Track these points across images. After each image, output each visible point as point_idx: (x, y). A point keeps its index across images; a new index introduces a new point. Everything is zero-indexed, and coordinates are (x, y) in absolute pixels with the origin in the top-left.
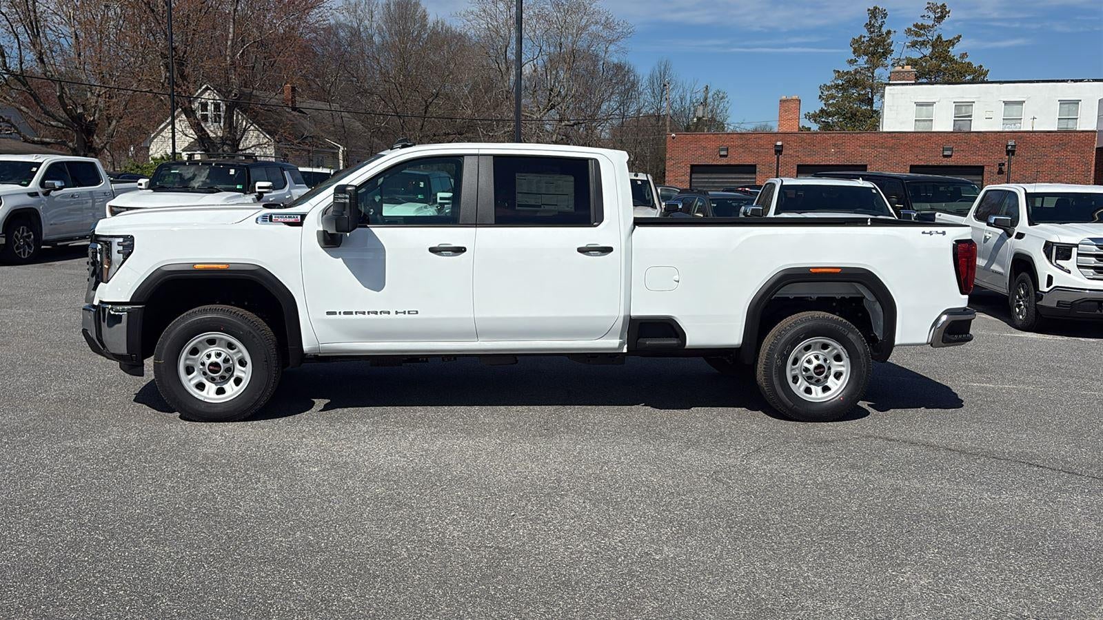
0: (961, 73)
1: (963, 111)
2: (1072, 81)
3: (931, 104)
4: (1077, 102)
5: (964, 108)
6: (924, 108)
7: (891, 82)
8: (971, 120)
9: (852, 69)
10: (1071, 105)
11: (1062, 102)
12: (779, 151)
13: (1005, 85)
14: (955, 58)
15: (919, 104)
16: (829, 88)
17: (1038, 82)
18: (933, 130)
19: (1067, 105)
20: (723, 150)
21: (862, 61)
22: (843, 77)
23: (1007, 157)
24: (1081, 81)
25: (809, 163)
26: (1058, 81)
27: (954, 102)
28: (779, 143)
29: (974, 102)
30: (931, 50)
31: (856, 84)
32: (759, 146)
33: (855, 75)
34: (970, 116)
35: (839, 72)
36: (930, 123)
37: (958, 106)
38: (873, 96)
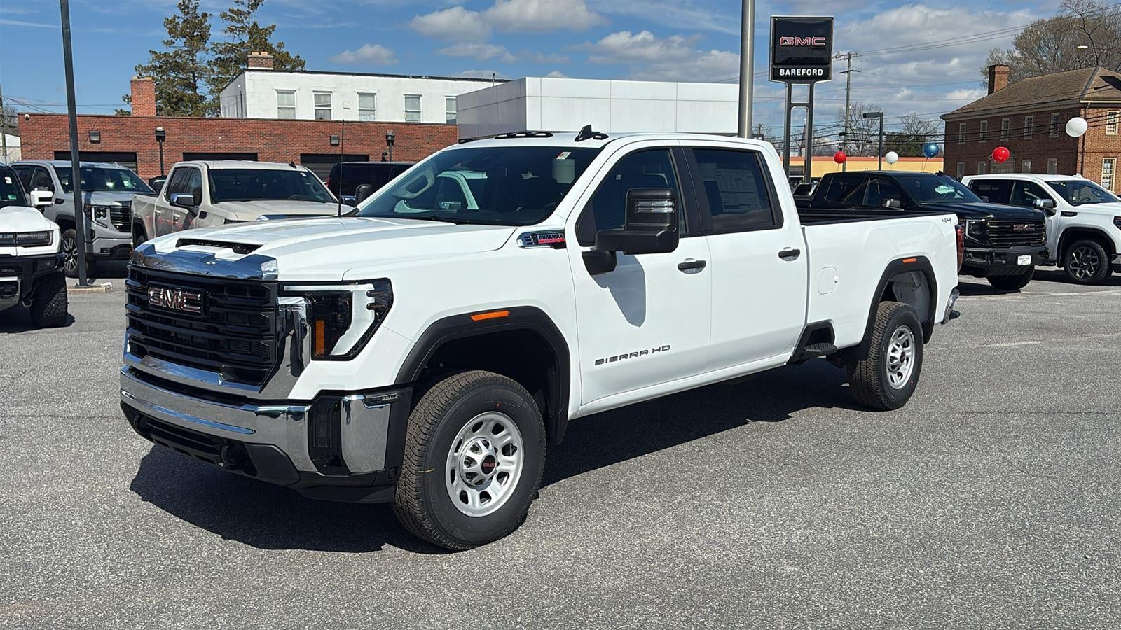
0: (281, 61)
1: (322, 99)
2: (413, 77)
3: (292, 92)
4: (418, 97)
5: (322, 97)
6: (285, 95)
7: (249, 68)
8: (330, 110)
9: (171, 51)
10: (413, 99)
11: (407, 97)
12: (161, 137)
13: (357, 77)
14: (273, 46)
15: (280, 92)
16: (146, 69)
17: (385, 76)
18: (296, 118)
19: (410, 99)
20: (94, 135)
21: (180, 43)
22: (161, 58)
23: (388, 147)
24: (420, 77)
25: (195, 151)
26: (402, 77)
27: (314, 91)
28: (160, 129)
29: (331, 92)
30: (248, 37)
31: (177, 67)
32: (137, 132)
33: (174, 58)
34: (330, 106)
35: (155, 53)
36: (292, 111)
37: (318, 95)
38: (195, 82)
